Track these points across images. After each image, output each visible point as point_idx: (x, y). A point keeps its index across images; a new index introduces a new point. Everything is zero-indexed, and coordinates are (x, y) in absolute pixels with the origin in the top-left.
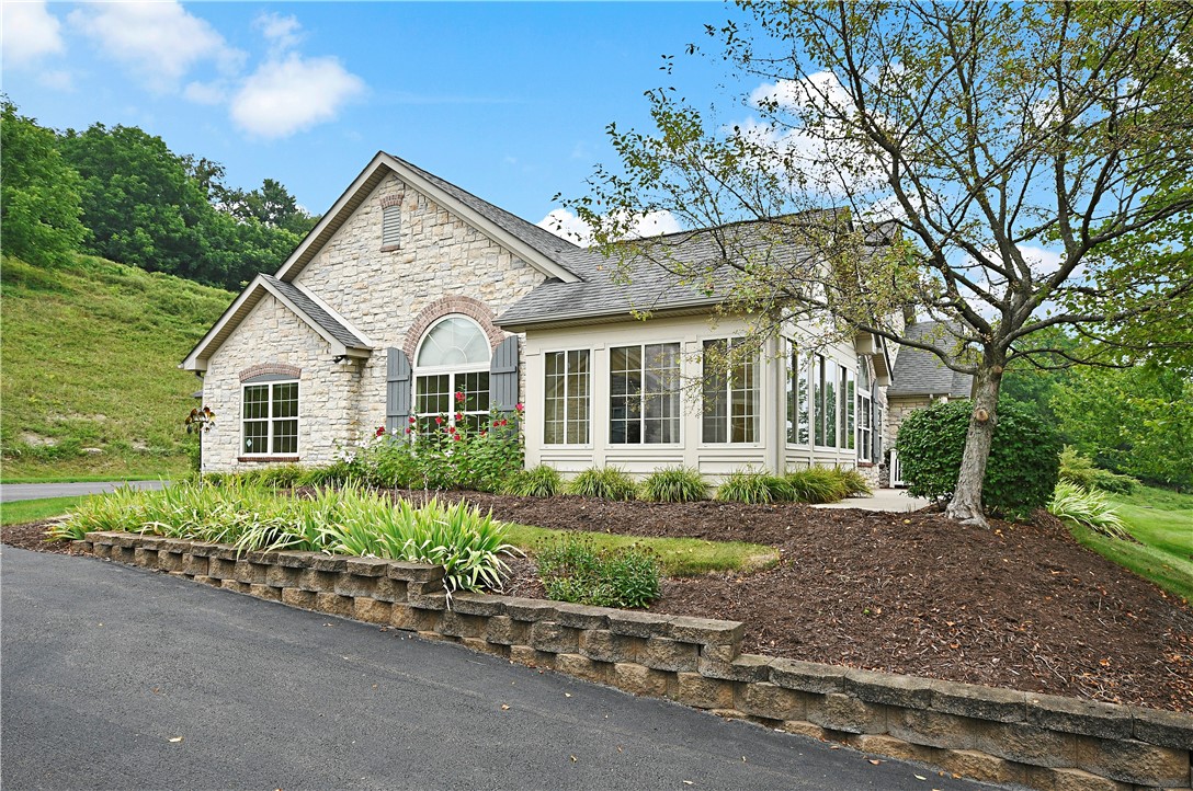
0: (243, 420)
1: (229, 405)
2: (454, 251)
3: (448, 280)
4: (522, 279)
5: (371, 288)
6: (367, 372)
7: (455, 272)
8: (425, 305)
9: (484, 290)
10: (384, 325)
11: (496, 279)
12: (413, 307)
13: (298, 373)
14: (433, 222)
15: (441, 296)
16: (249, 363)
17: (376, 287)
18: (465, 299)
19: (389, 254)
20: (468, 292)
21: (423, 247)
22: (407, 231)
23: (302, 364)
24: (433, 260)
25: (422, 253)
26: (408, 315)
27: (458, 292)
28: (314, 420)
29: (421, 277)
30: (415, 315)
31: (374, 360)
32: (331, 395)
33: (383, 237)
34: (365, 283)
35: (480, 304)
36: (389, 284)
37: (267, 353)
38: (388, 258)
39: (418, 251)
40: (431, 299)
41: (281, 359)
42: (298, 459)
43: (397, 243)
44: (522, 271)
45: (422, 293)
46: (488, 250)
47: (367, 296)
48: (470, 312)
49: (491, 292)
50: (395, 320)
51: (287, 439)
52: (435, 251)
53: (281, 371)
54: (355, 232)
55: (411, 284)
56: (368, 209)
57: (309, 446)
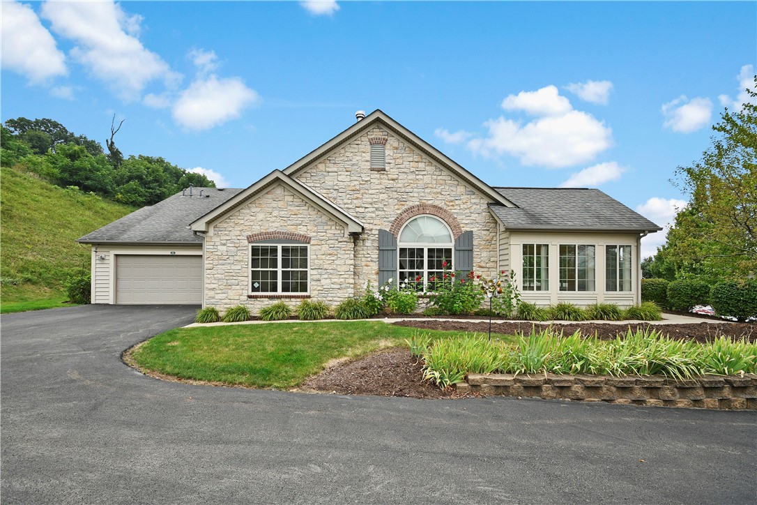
0: (251, 269)
1: (236, 258)
2: (427, 179)
3: (423, 194)
4: (473, 201)
5: (362, 191)
6: (361, 243)
7: (426, 190)
8: (406, 207)
9: (448, 203)
10: (374, 215)
11: (457, 198)
12: (396, 207)
13: (307, 240)
14: (411, 159)
15: (418, 203)
16: (256, 229)
17: (367, 191)
18: (435, 207)
19: (376, 172)
20: (437, 203)
21: (403, 172)
22: (391, 161)
23: (311, 234)
24: (412, 182)
25: (402, 176)
26: (393, 211)
27: (430, 202)
28: (324, 272)
29: (403, 190)
30: (399, 212)
31: (366, 236)
32: (339, 256)
33: (371, 161)
34: (358, 188)
35: (445, 211)
36: (377, 191)
37: (276, 224)
38: (376, 175)
39: (399, 174)
40: (411, 204)
41: (292, 229)
42: (309, 297)
43: (383, 167)
44: (473, 197)
45: (404, 199)
46: (450, 182)
47: (359, 196)
48: (439, 215)
49: (453, 206)
50: (383, 213)
51: (297, 283)
52: (412, 176)
53: (291, 237)
54: (347, 154)
55: (395, 193)
56: (359, 142)
57: (319, 288)
